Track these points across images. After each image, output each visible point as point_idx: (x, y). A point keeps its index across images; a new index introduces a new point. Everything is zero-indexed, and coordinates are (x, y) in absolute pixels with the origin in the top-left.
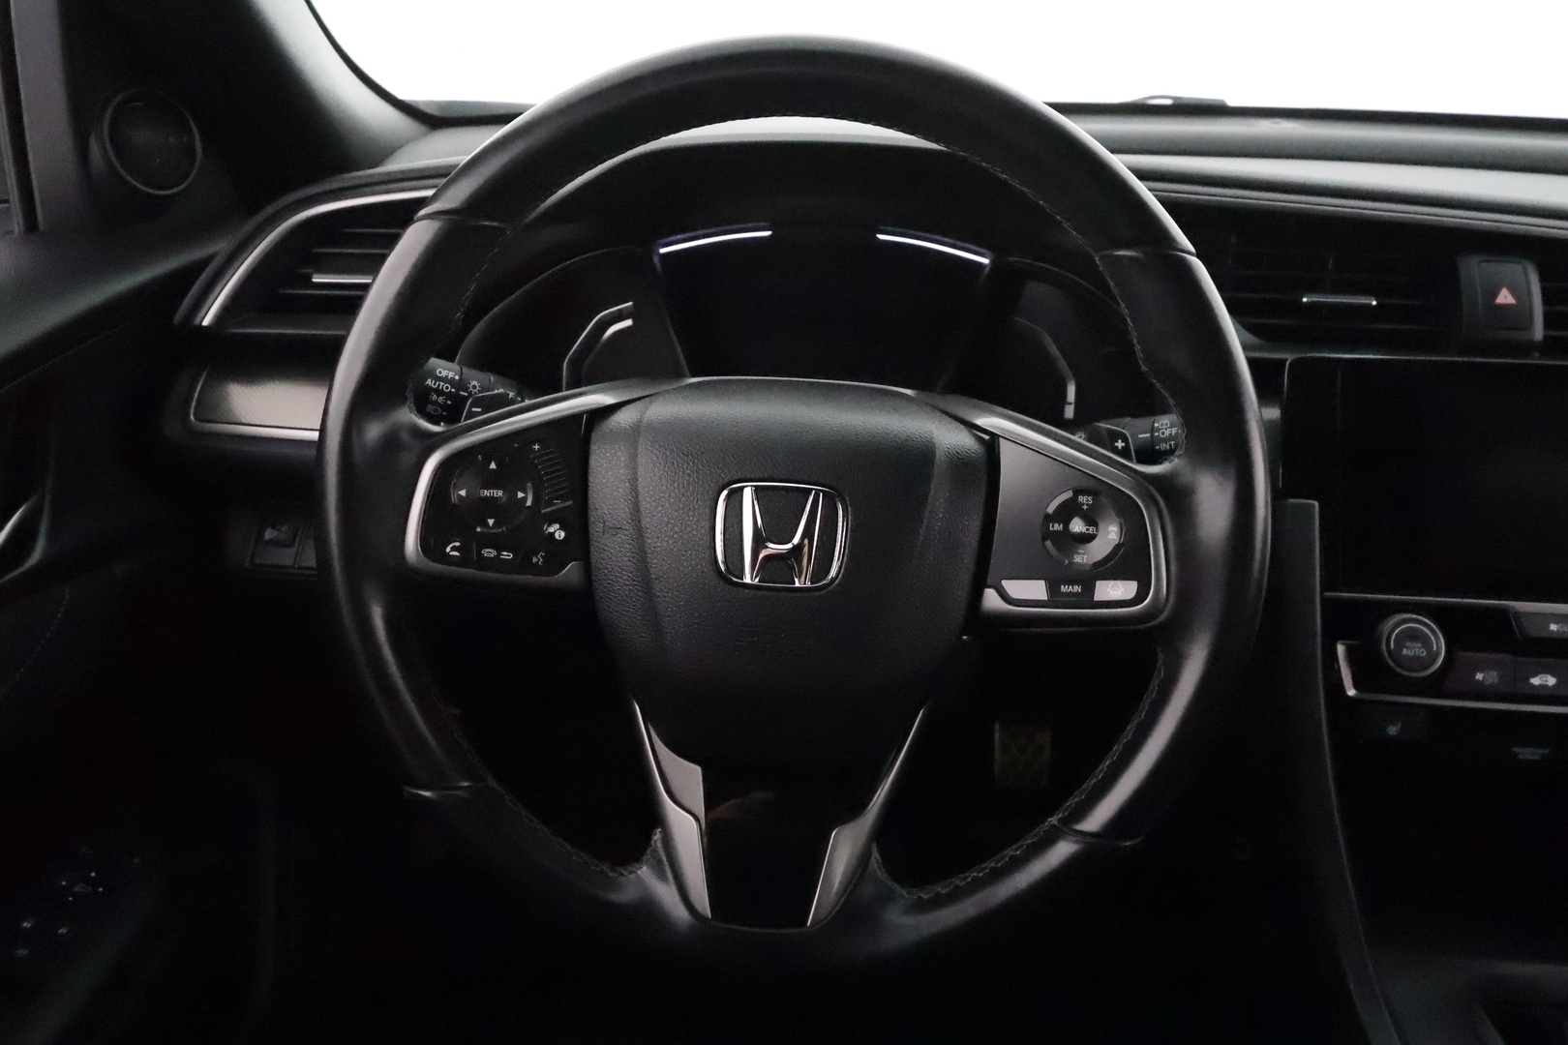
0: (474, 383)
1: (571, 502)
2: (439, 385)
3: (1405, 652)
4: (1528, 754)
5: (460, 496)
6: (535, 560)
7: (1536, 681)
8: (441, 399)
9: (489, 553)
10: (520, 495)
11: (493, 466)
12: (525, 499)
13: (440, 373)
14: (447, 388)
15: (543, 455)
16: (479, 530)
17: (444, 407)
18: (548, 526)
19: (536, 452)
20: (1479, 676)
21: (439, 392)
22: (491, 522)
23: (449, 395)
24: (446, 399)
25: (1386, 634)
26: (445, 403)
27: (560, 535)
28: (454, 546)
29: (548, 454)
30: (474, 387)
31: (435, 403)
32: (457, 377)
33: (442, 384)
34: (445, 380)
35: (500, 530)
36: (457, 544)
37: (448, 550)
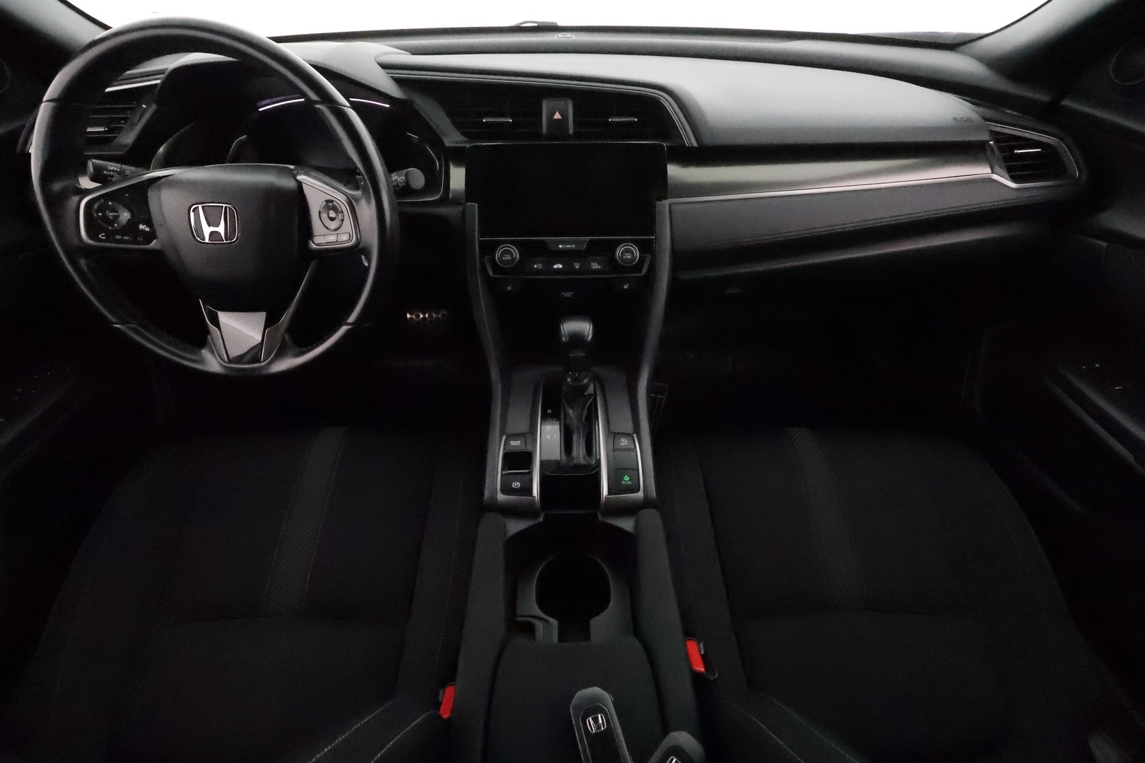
3: (503, 259)
4: (567, 295)
5: (99, 216)
6: (139, 239)
7: (555, 267)
9: (118, 237)
20: (535, 266)
25: (497, 253)
28: (102, 235)
37: (100, 237)
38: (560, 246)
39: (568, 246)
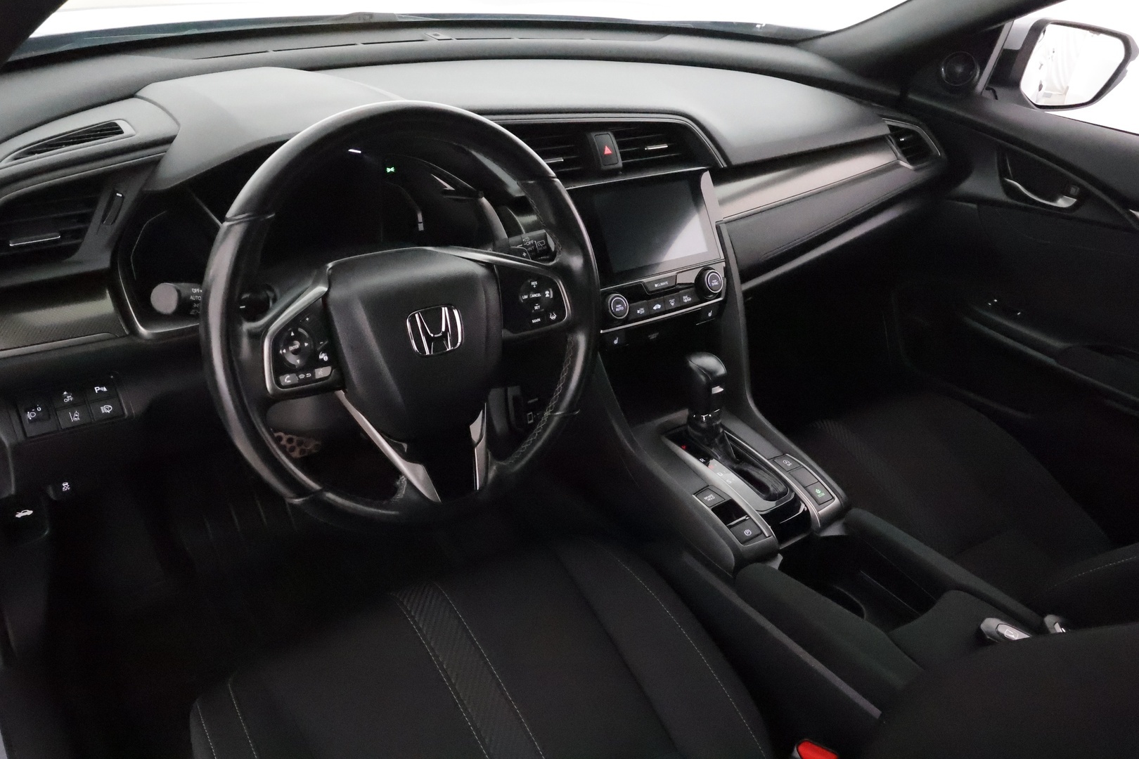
3: (617, 310)
4: (653, 336)
7: (655, 308)
20: (638, 312)
25: (609, 302)
38: (656, 285)
39: (662, 284)
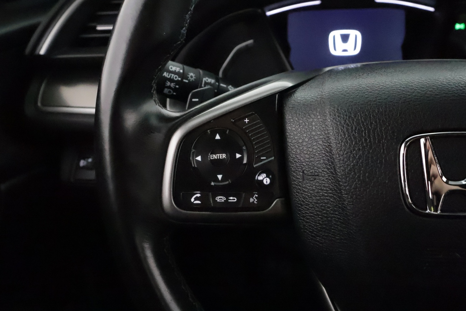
0: (192, 74)
1: (273, 158)
2: (171, 76)
5: (197, 161)
6: (251, 200)
8: (172, 85)
9: (220, 199)
10: (238, 156)
11: (218, 137)
12: (242, 159)
13: (172, 68)
14: (176, 78)
15: (252, 126)
16: (213, 184)
17: (175, 90)
18: (259, 176)
19: (247, 124)
21: (171, 80)
22: (220, 177)
23: (177, 82)
24: (176, 85)
26: (175, 87)
27: (267, 181)
28: (197, 197)
29: (256, 124)
30: (192, 77)
31: (169, 87)
32: (181, 71)
33: (173, 75)
34: (175, 73)
35: (227, 183)
36: (199, 195)
37: (192, 200)
